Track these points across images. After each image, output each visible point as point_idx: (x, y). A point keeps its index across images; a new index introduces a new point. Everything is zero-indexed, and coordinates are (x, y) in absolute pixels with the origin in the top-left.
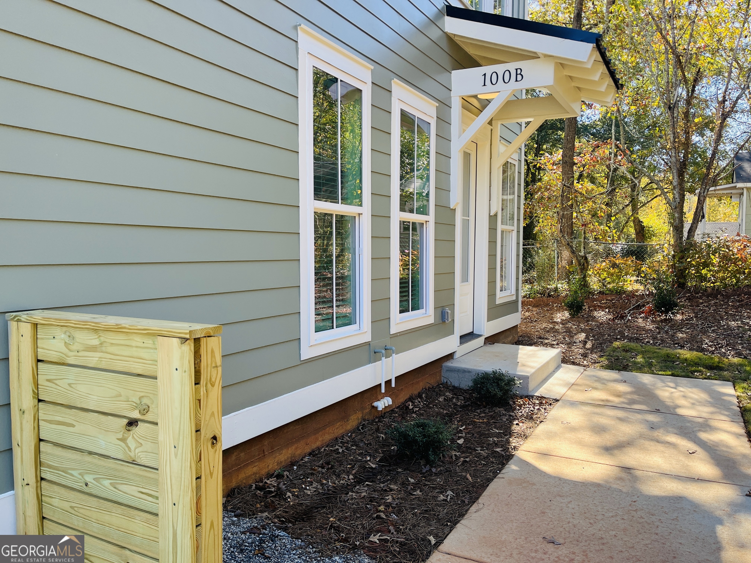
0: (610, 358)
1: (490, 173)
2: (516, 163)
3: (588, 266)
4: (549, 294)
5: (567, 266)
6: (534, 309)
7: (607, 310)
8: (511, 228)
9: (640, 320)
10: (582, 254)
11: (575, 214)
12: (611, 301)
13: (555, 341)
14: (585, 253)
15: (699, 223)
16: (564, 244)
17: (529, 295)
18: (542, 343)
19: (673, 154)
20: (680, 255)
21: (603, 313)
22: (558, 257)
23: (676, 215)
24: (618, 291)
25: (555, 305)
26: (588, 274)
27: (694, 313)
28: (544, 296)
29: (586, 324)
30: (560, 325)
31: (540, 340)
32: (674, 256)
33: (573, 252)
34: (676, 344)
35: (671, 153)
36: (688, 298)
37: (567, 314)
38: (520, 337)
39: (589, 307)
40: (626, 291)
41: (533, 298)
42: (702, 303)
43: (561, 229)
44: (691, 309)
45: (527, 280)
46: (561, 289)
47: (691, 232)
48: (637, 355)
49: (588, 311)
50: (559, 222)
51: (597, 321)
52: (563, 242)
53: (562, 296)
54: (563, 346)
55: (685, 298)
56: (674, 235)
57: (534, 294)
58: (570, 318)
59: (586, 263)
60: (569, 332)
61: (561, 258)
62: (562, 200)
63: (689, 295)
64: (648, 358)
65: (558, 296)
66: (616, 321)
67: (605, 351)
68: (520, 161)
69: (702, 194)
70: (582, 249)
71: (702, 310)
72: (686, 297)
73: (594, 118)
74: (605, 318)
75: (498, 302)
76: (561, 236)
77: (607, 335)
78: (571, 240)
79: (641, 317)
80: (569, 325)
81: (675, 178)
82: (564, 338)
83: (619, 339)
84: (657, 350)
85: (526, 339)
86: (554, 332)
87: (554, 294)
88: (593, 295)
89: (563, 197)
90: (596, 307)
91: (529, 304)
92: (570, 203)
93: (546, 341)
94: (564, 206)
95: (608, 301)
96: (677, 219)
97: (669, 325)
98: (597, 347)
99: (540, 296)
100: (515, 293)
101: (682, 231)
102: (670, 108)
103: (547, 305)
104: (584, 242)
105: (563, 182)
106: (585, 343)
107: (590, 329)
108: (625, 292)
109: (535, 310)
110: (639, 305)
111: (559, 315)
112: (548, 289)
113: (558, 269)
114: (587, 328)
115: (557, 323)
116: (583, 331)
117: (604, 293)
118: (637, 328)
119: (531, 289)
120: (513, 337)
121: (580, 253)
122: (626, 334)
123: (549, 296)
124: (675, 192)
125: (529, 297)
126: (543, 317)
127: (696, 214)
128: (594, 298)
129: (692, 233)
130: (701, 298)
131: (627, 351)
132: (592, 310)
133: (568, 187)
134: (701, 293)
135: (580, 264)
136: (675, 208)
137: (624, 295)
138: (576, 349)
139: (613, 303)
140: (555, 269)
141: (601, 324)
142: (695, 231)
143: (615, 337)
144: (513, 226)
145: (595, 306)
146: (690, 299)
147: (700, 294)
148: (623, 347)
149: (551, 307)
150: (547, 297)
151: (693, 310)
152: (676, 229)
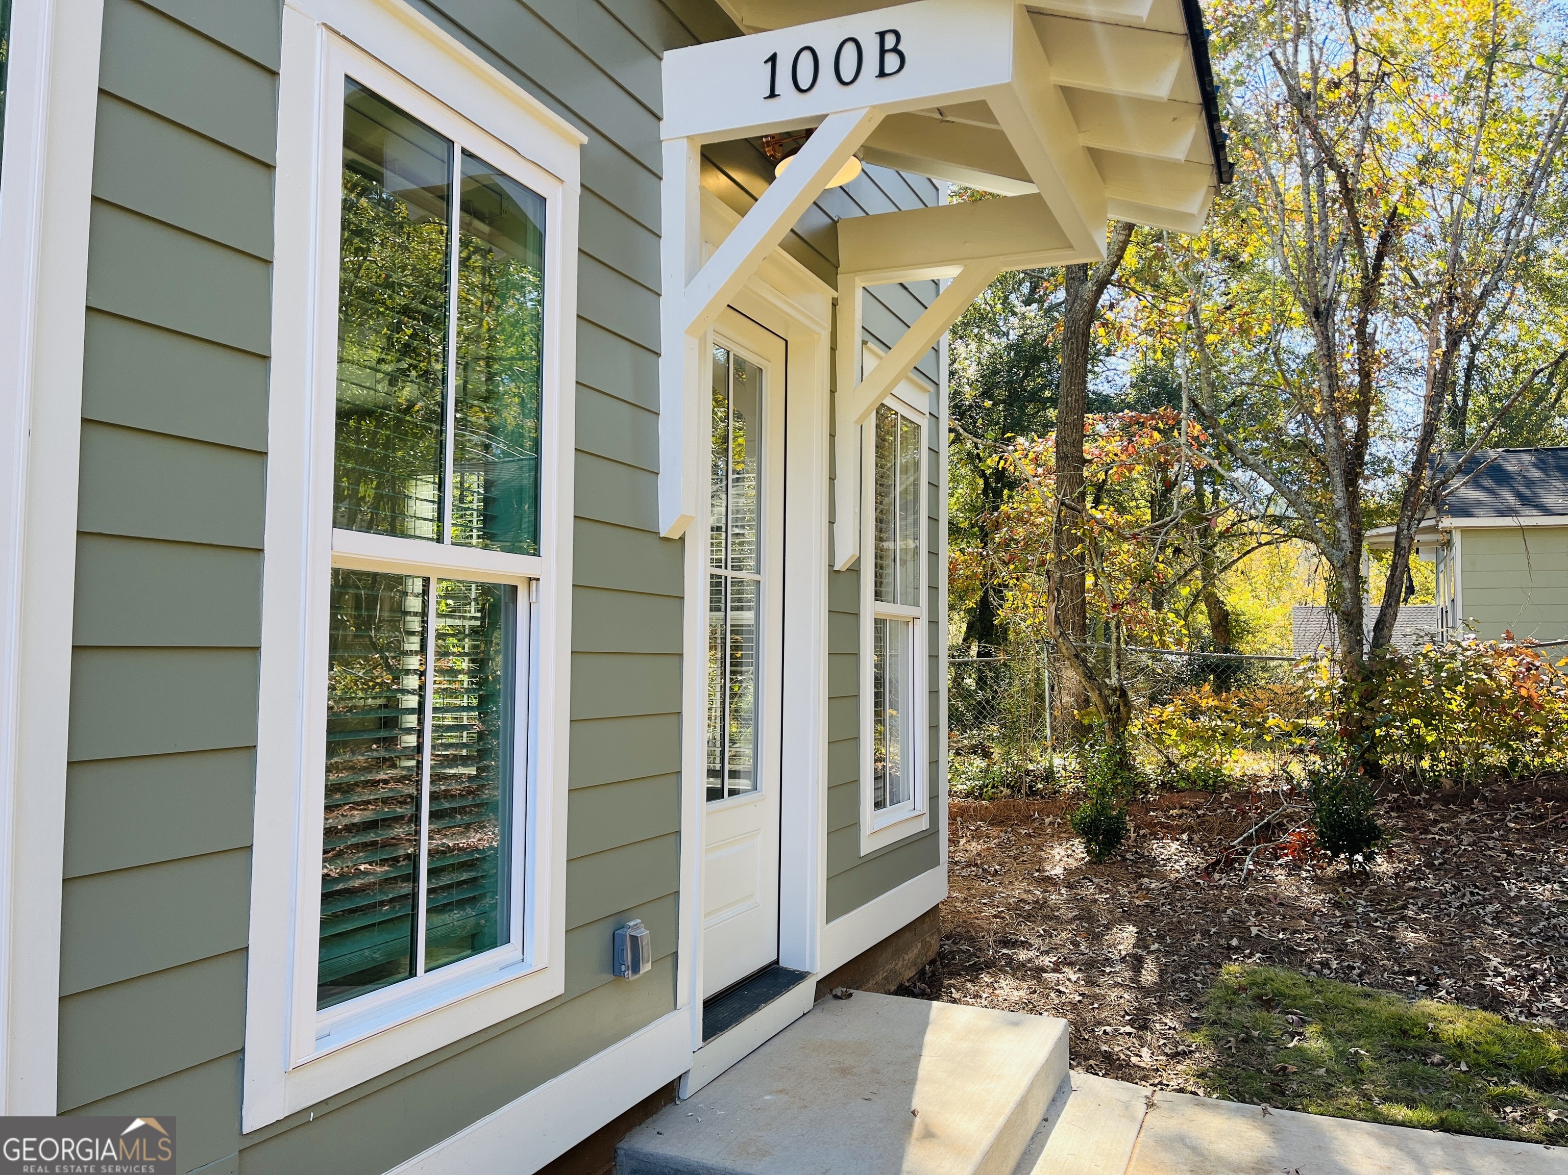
0: (1223, 1032)
1: (832, 436)
2: (924, 423)
3: (1129, 712)
4: (1031, 787)
5: (1076, 712)
6: (994, 831)
7: (1185, 837)
8: (909, 611)
9: (1280, 875)
10: (1113, 681)
11: (1090, 580)
12: (1194, 810)
13: (1047, 953)
14: (1119, 680)
15: (1401, 605)
16: (1066, 655)
17: (981, 788)
18: (1010, 960)
19: (1331, 430)
20: (1364, 687)
21: (1175, 846)
22: (1052, 689)
23: (1346, 584)
24: (1211, 782)
25: (1047, 820)
26: (1130, 734)
27: (1421, 851)
28: (1019, 791)
29: (1134, 886)
30: (1063, 891)
31: (1005, 951)
32: (1345, 691)
33: (1089, 675)
34: (1410, 973)
35: (1325, 425)
36: (1395, 805)
37: (1078, 847)
38: (948, 938)
39: (1137, 828)
40: (1231, 784)
41: (991, 799)
42: (1435, 822)
43: (1057, 616)
44: (1408, 838)
45: (976, 746)
46: (1063, 772)
47: (1382, 629)
48: (1303, 1023)
49: (1135, 840)
50: (1051, 598)
51: (1163, 877)
52: (1064, 650)
53: (1065, 794)
54: (1074, 978)
55: (1386, 805)
56: (1342, 637)
57: (993, 787)
58: (1090, 862)
59: (1125, 705)
60: (1086, 916)
61: (1060, 688)
62: (1058, 542)
63: (1396, 795)
64: (1341, 1034)
65: (1055, 792)
66: (1216, 876)
67: (1203, 999)
68: (935, 417)
69: (1405, 532)
70: (1114, 670)
71: (1439, 843)
72: (1389, 802)
73: (1119, 382)
74: (1183, 863)
75: (867, 847)
76: (1058, 633)
77: (1198, 936)
78: (1083, 645)
79: (1281, 865)
80: (1089, 890)
81: (1339, 489)
82: (1076, 944)
83: (1237, 950)
84: (1362, 1003)
85: (964, 947)
86: (1046, 918)
87: (1045, 788)
88: (1146, 793)
89: (1061, 533)
90: (1158, 830)
91: (979, 815)
92: (1078, 550)
93: (1023, 955)
94: (1064, 558)
95: (1185, 811)
96: (1348, 595)
97: (1366, 893)
98: (1174, 982)
99: (1009, 792)
100: (926, 810)
101: (1360, 625)
102: (1317, 314)
103: (1027, 819)
104: (1117, 650)
105: (1060, 497)
106: (1136, 963)
107: (1147, 905)
108: (1227, 786)
109: (995, 834)
110: (1268, 824)
111: (1058, 852)
112: (1028, 773)
113: (1054, 718)
114: (1138, 902)
115: (1055, 884)
116: (1128, 915)
117: (1172, 787)
118: (1281, 904)
119: (987, 771)
120: (924, 943)
121: (1107, 681)
122: (1254, 931)
123: (1032, 792)
124: (1340, 525)
125: (981, 794)
126: (1015, 858)
127: (1392, 584)
128: (1149, 801)
129: (1386, 631)
130: (1428, 806)
131: (1267, 1004)
132: (1144, 836)
133: (1073, 509)
134: (1427, 792)
135: (1108, 709)
136: (1342, 566)
137: (1226, 795)
138: (1110, 987)
139: (1199, 816)
140: (1045, 719)
141: (1176, 886)
142: (1392, 625)
143: (1223, 942)
144: (917, 604)
145: (1151, 825)
146: (1399, 807)
147: (1424, 795)
148: (1254, 983)
149: (1036, 824)
150: (1027, 795)
151: (1415, 841)
152: (1347, 621)
